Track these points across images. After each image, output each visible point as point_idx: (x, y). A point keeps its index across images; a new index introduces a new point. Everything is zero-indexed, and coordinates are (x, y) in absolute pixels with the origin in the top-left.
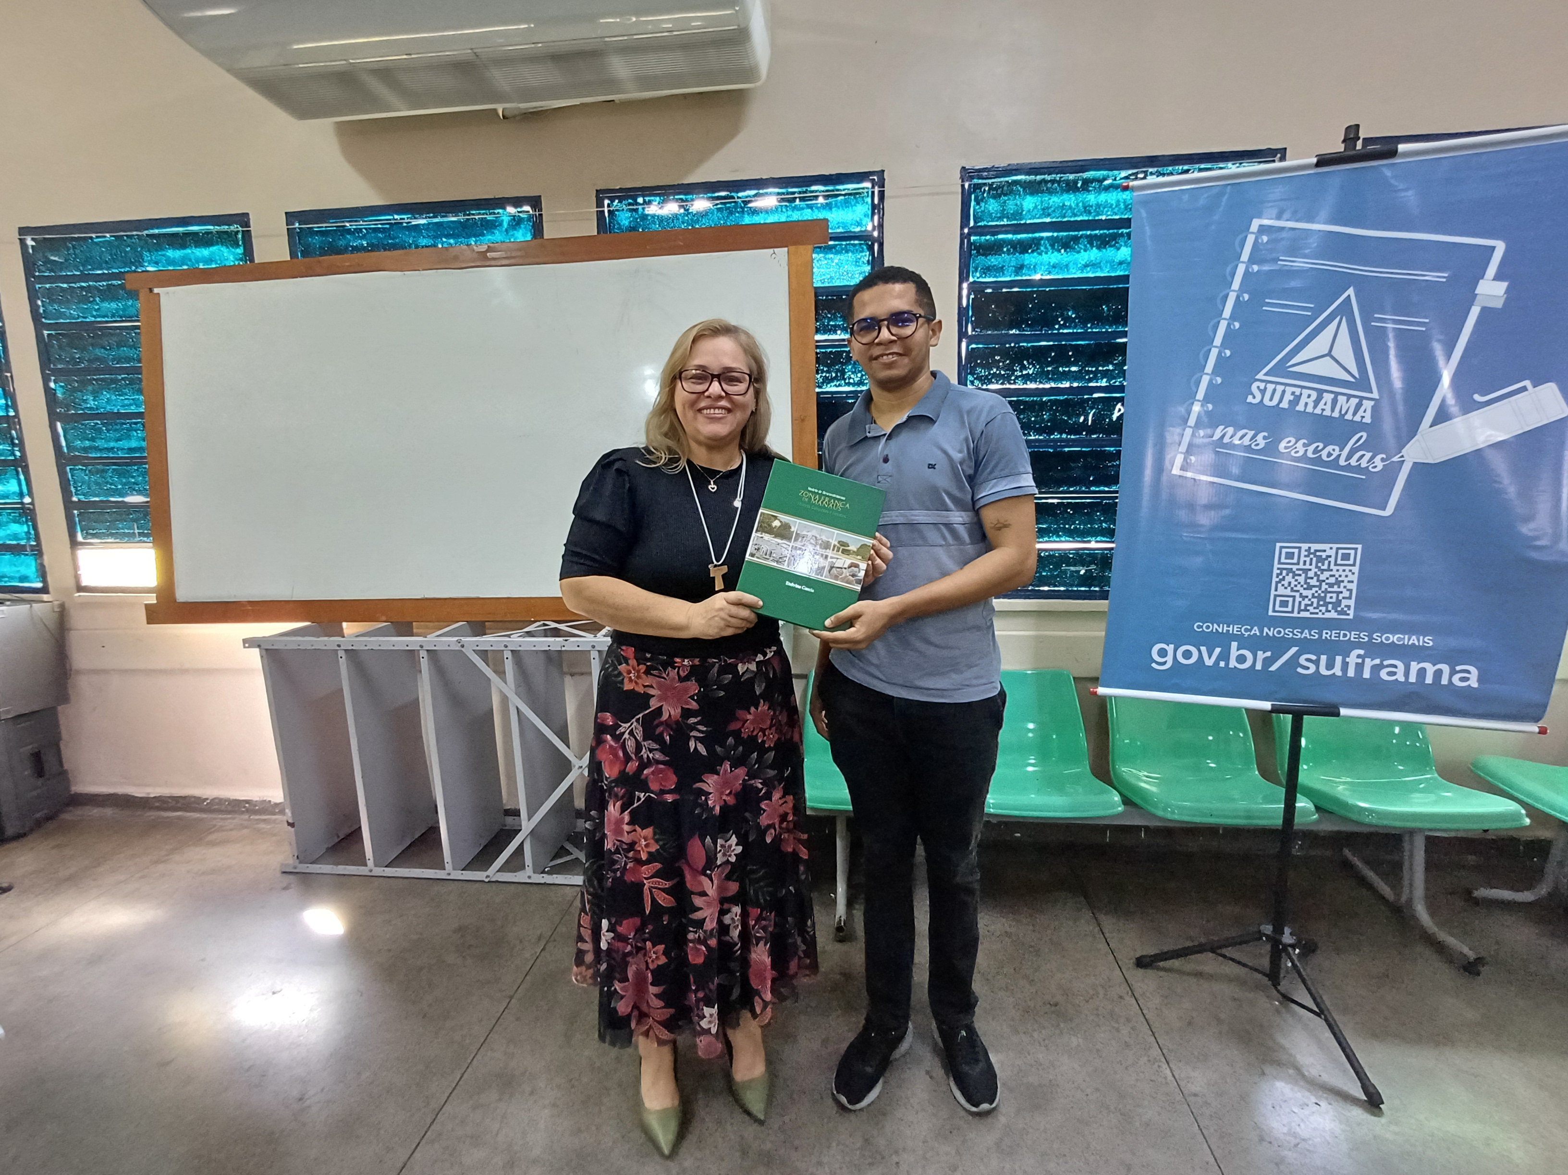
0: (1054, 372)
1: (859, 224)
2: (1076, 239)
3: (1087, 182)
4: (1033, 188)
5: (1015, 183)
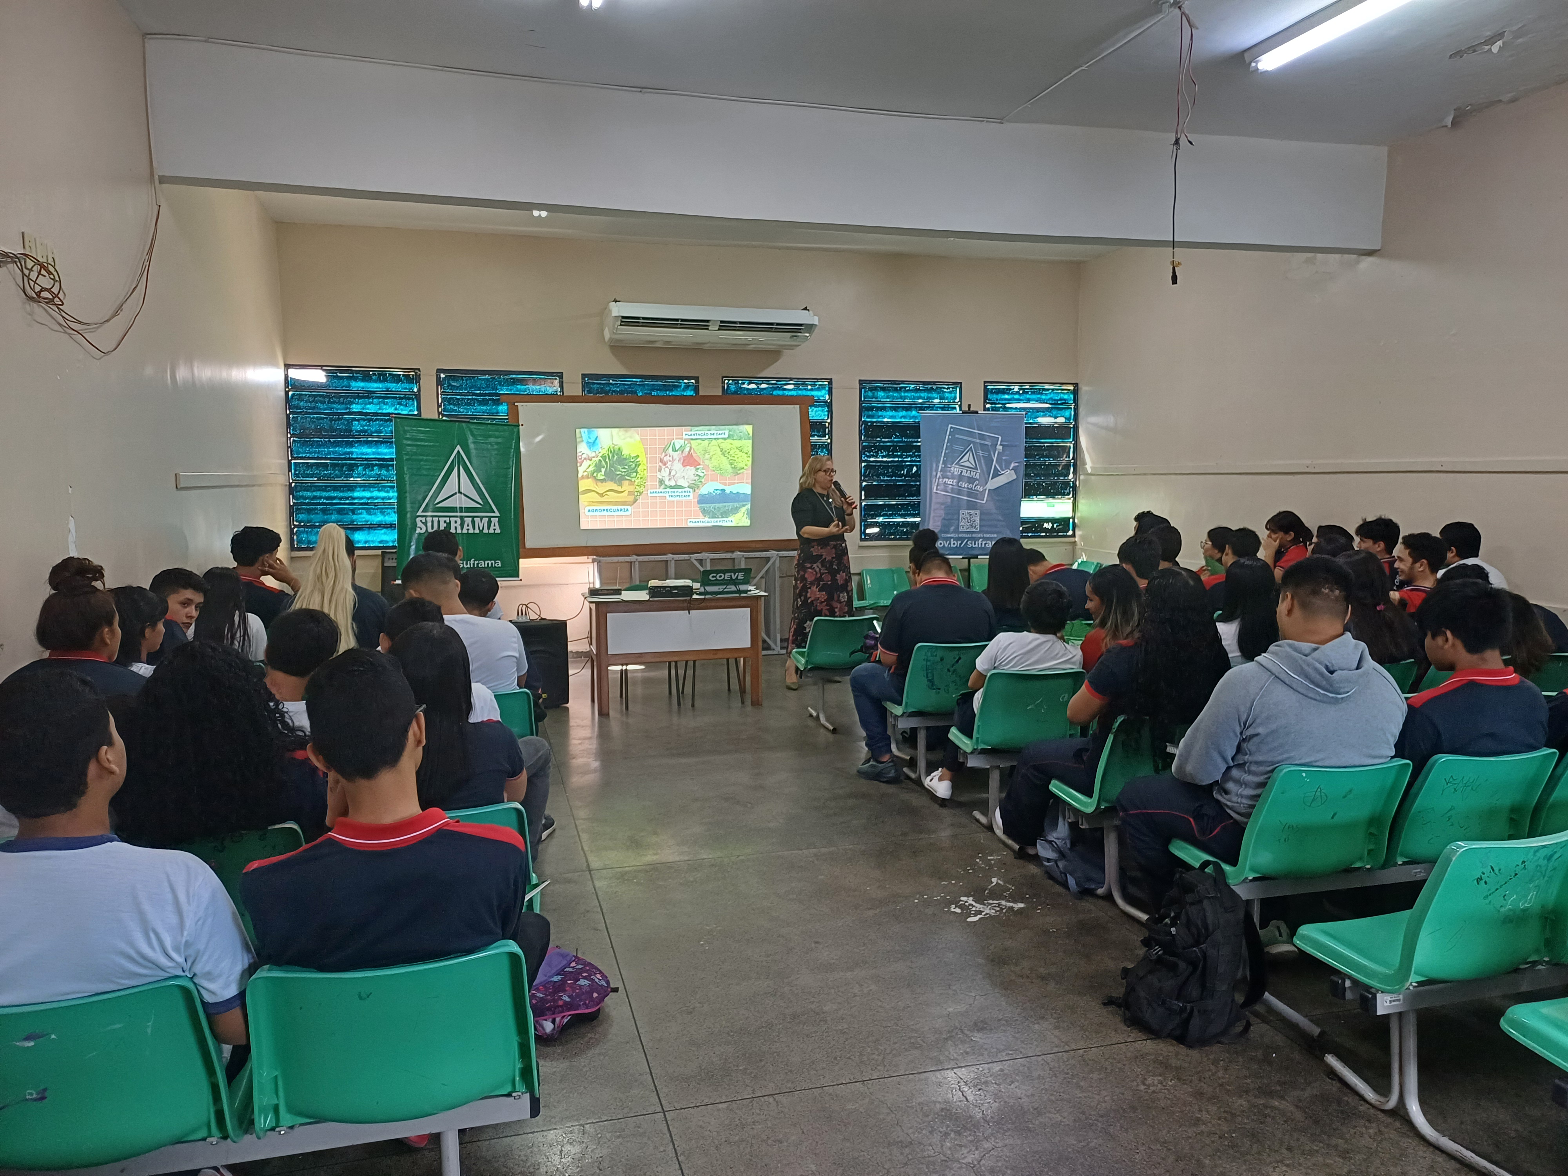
0: (893, 454)
1: (823, 396)
2: (898, 407)
3: (901, 388)
4: (883, 389)
5: (877, 386)
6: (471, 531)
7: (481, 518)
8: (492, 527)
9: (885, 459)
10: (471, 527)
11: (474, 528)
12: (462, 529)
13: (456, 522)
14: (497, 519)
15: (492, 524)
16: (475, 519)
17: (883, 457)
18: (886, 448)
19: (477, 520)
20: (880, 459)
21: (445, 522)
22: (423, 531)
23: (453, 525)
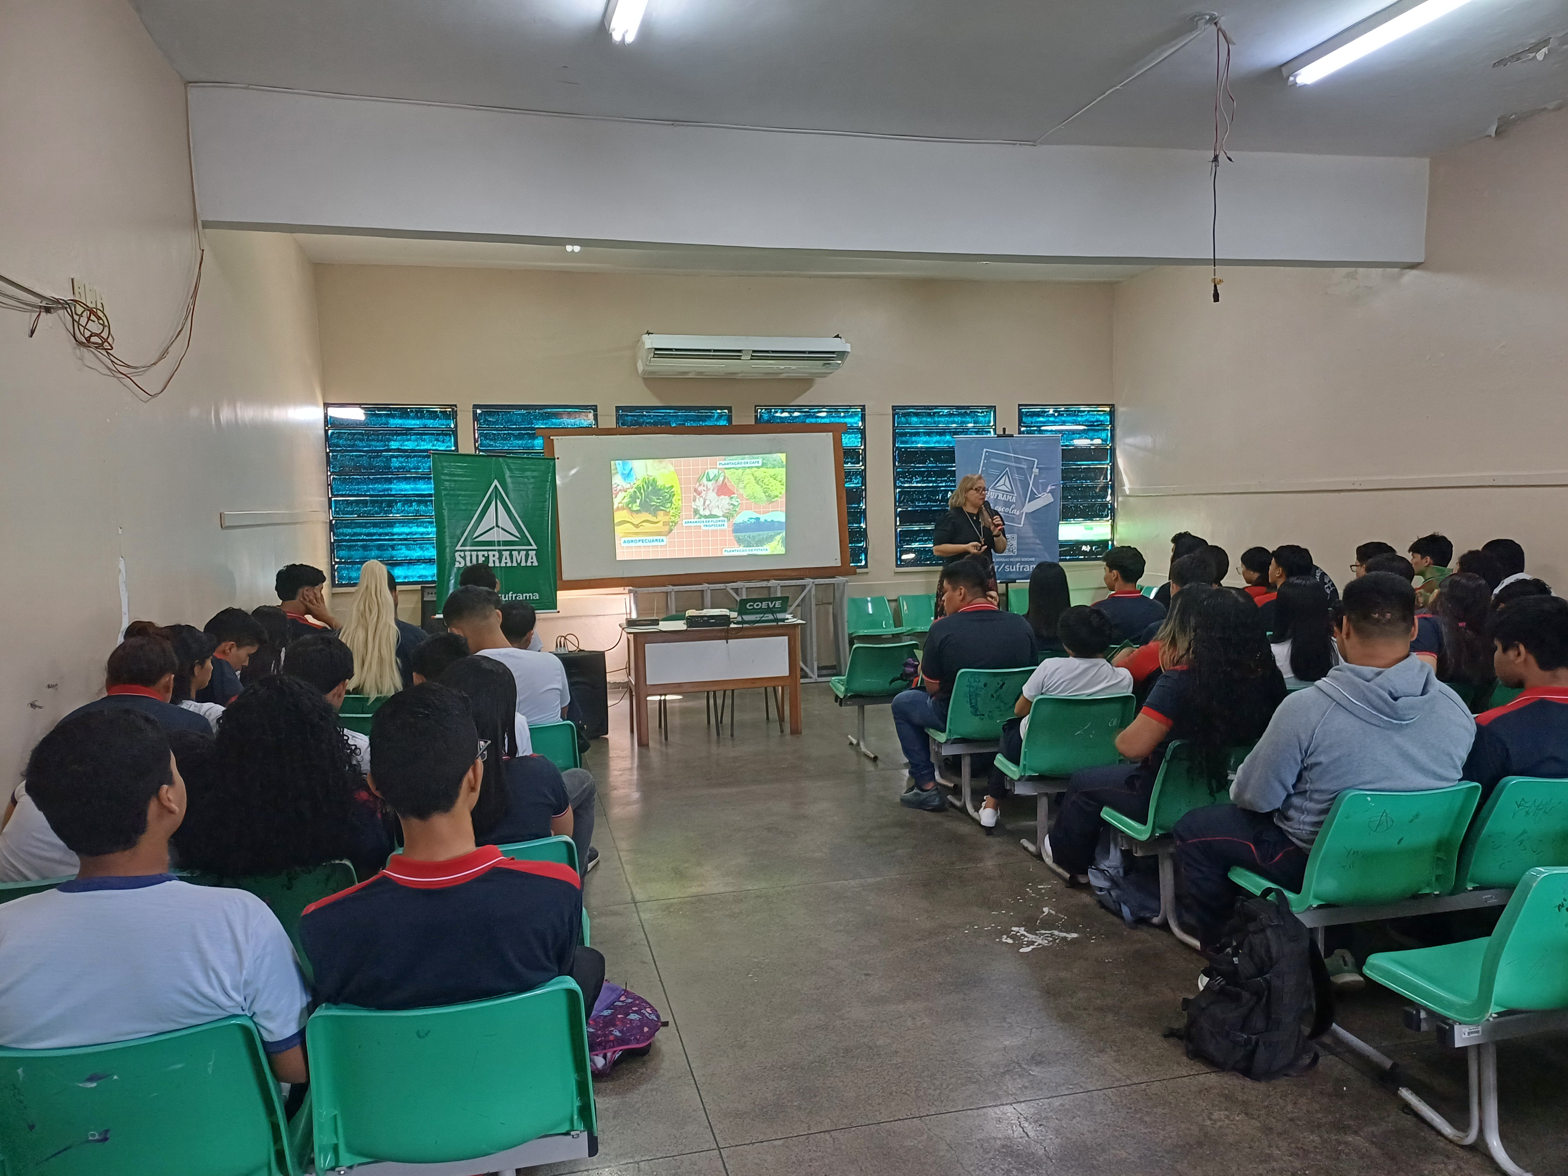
0: (927, 479)
1: (856, 423)
2: (932, 432)
3: (934, 413)
4: (916, 415)
5: (910, 412)
6: (509, 564)
7: (519, 551)
8: (530, 560)
9: (919, 485)
10: (509, 560)
11: (512, 562)
12: (500, 562)
13: (494, 556)
14: (535, 552)
15: (530, 558)
16: (513, 552)
17: (917, 482)
18: (921, 474)
19: (515, 553)
20: (915, 485)
21: (483, 556)
22: (462, 565)
23: (491, 559)
